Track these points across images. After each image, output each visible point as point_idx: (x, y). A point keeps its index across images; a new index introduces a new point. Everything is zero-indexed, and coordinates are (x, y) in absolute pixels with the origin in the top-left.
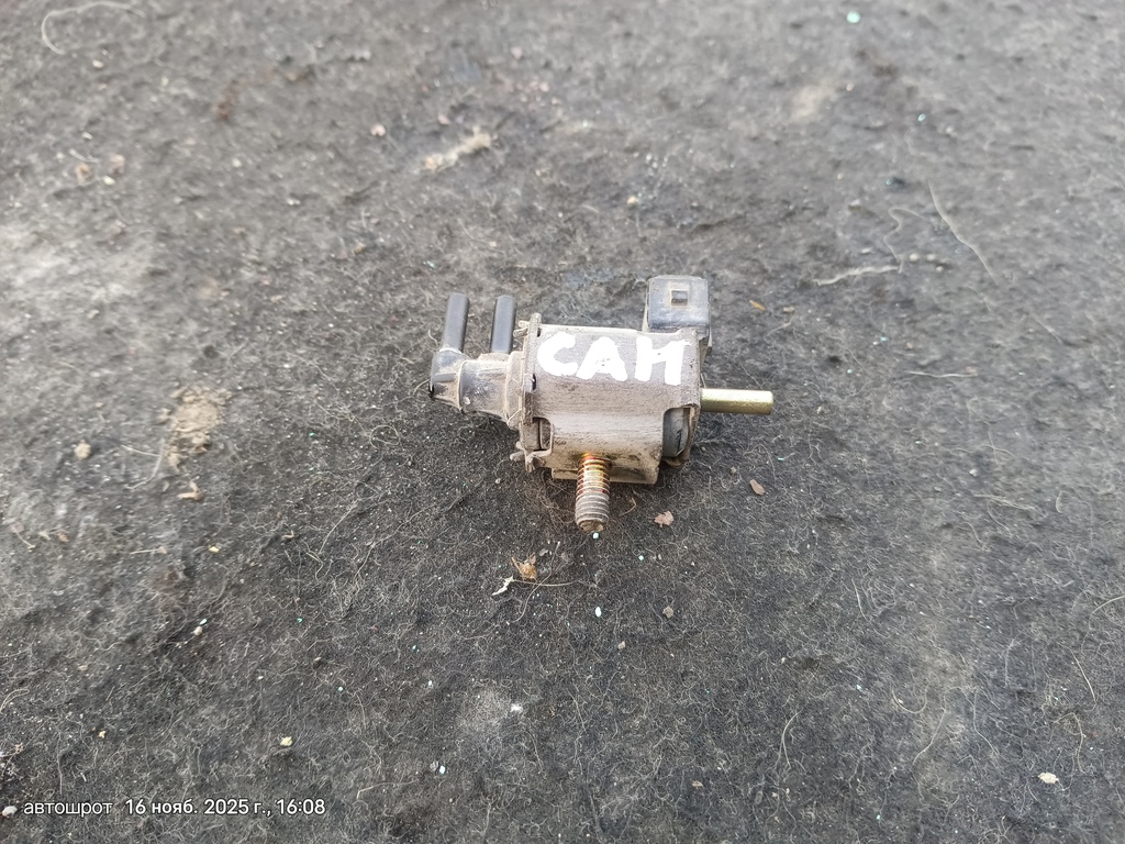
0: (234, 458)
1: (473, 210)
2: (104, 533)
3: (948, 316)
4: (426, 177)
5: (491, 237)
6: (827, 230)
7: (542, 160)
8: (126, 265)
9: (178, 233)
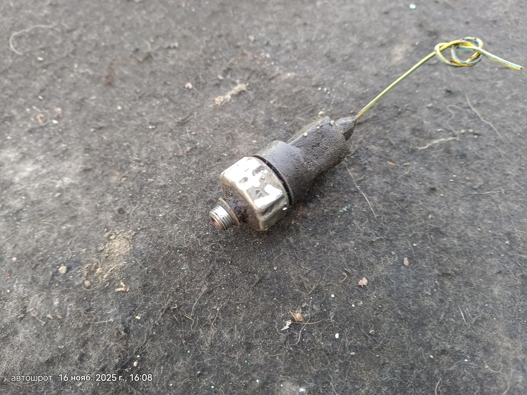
0: (141, 268)
1: (242, 124)
2: (80, 313)
3: (484, 161)
4: (216, 108)
5: (253, 138)
6: (419, 120)
7: (272, 95)
8: (70, 167)
9: (95, 148)
